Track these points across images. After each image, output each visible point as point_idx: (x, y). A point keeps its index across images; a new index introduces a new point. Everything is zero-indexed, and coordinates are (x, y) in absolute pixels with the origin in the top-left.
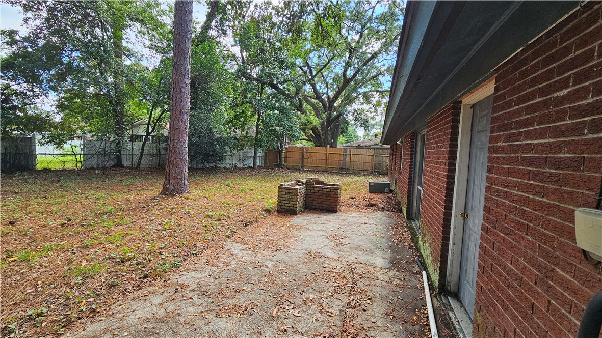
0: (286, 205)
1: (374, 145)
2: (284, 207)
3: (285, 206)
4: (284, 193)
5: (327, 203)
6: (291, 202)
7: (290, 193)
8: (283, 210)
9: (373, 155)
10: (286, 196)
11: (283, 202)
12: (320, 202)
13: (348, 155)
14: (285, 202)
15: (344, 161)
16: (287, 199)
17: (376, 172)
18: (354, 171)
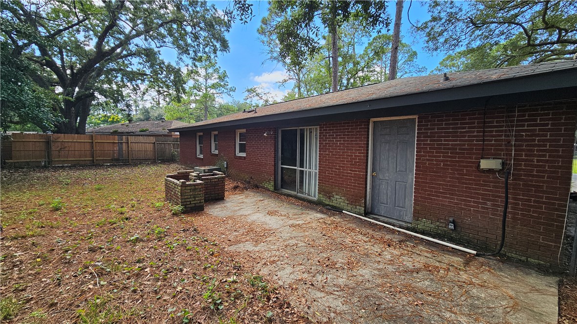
0: (192, 202)
1: (142, 131)
2: (189, 206)
3: (190, 204)
4: (189, 191)
5: (216, 192)
6: (197, 199)
7: (195, 189)
8: (189, 209)
9: (154, 143)
10: (191, 193)
11: (188, 200)
12: (208, 193)
13: (124, 144)
14: (191, 199)
15: (120, 149)
16: (192, 197)
17: (160, 160)
18: (134, 161)
